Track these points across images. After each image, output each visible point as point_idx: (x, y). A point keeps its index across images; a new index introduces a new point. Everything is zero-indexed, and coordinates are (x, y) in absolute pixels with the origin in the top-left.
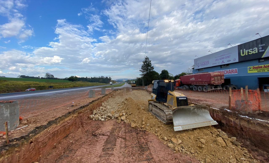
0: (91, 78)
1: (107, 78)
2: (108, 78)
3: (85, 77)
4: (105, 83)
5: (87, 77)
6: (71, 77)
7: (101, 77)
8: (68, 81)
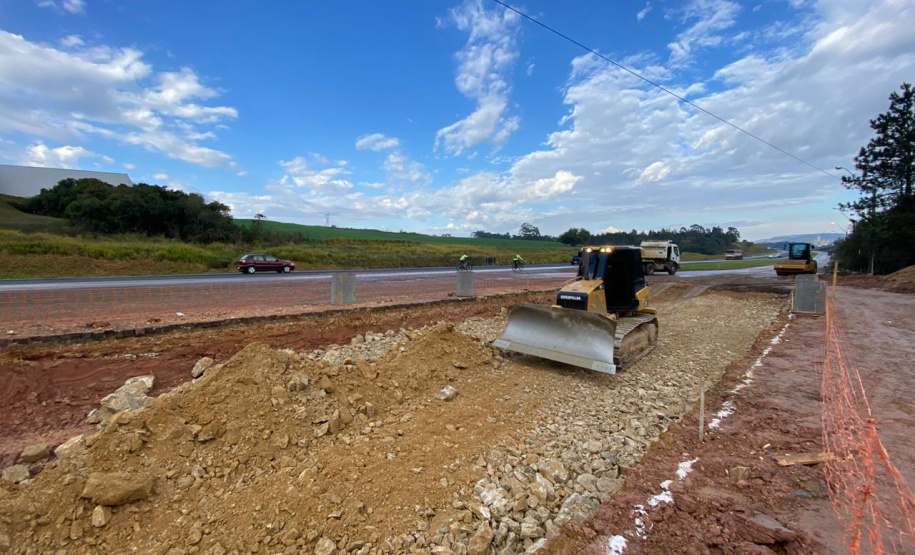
0: (650, 232)
1: (717, 231)
2: (725, 231)
3: (628, 232)
4: (703, 252)
5: (634, 231)
6: (571, 230)
7: (688, 228)
8: (560, 243)
